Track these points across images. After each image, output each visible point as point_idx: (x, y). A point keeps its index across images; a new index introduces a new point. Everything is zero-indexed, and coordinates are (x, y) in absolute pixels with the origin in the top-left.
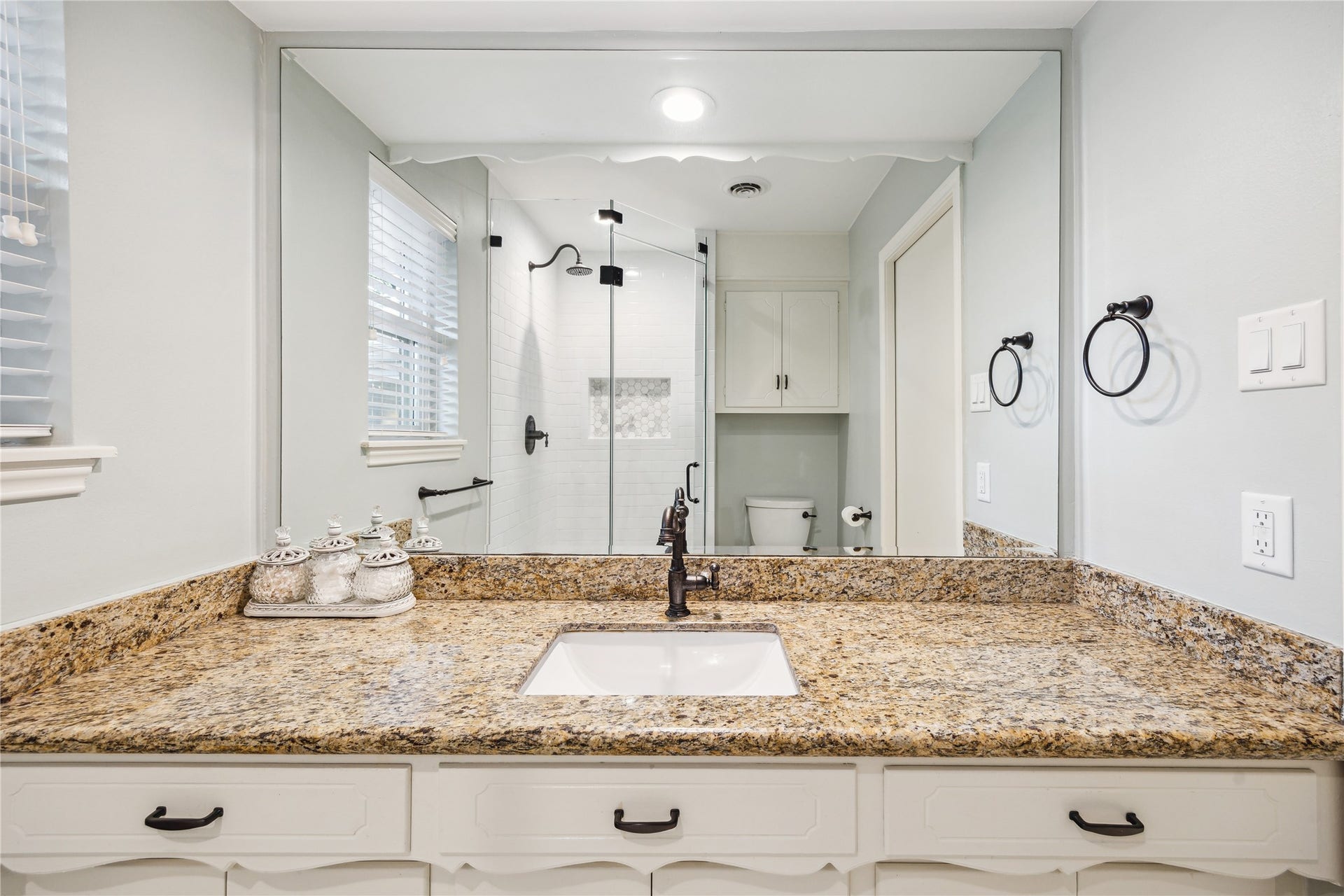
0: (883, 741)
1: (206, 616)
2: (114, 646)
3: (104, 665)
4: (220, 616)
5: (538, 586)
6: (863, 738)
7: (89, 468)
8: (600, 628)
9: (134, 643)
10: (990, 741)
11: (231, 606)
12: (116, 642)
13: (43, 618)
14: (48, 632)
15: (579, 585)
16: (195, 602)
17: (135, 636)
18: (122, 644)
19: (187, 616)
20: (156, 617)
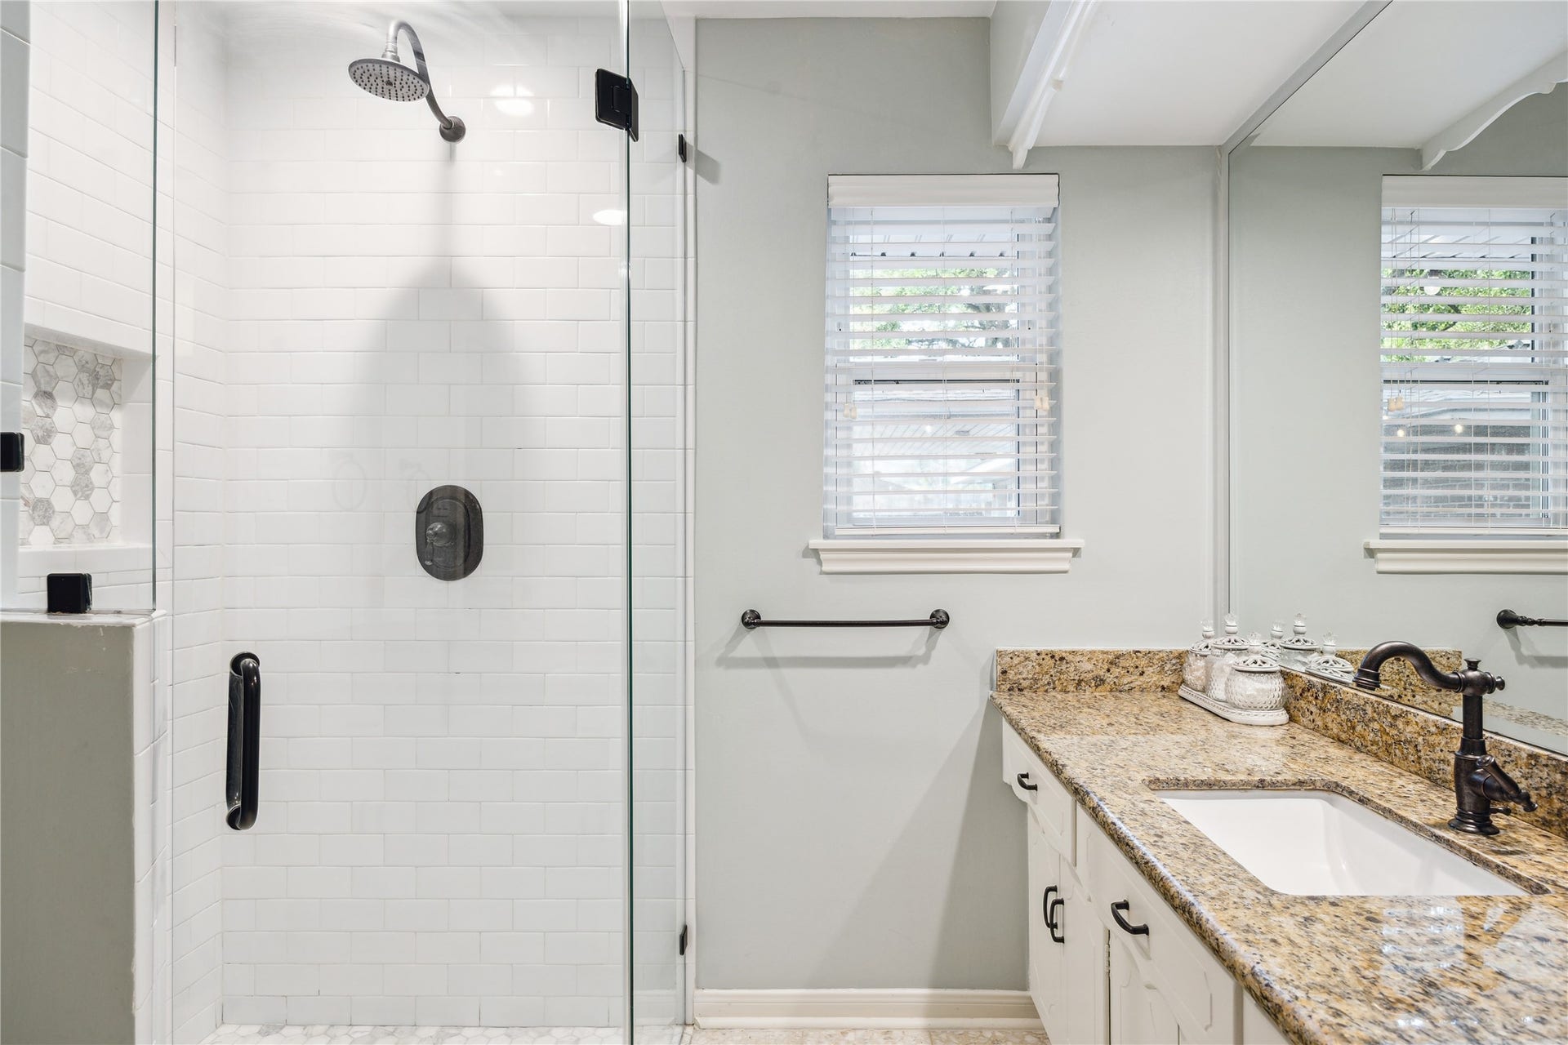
0: (1217, 939)
1: (1150, 684)
2: (1080, 681)
3: (1073, 692)
4: (1163, 688)
5: (1383, 741)
6: (1208, 925)
7: (1071, 555)
8: (1360, 800)
9: (1093, 685)
10: (1292, 1017)
11: (1173, 682)
12: (1081, 678)
13: (1039, 649)
14: (1041, 657)
15: (1419, 754)
16: (1140, 669)
17: (1093, 679)
18: (1085, 682)
19: (1133, 678)
20: (1108, 670)
